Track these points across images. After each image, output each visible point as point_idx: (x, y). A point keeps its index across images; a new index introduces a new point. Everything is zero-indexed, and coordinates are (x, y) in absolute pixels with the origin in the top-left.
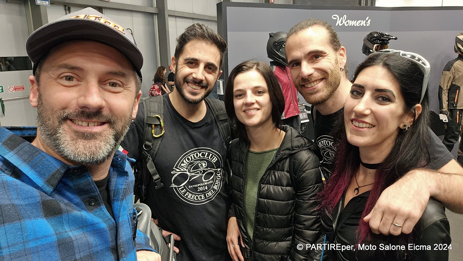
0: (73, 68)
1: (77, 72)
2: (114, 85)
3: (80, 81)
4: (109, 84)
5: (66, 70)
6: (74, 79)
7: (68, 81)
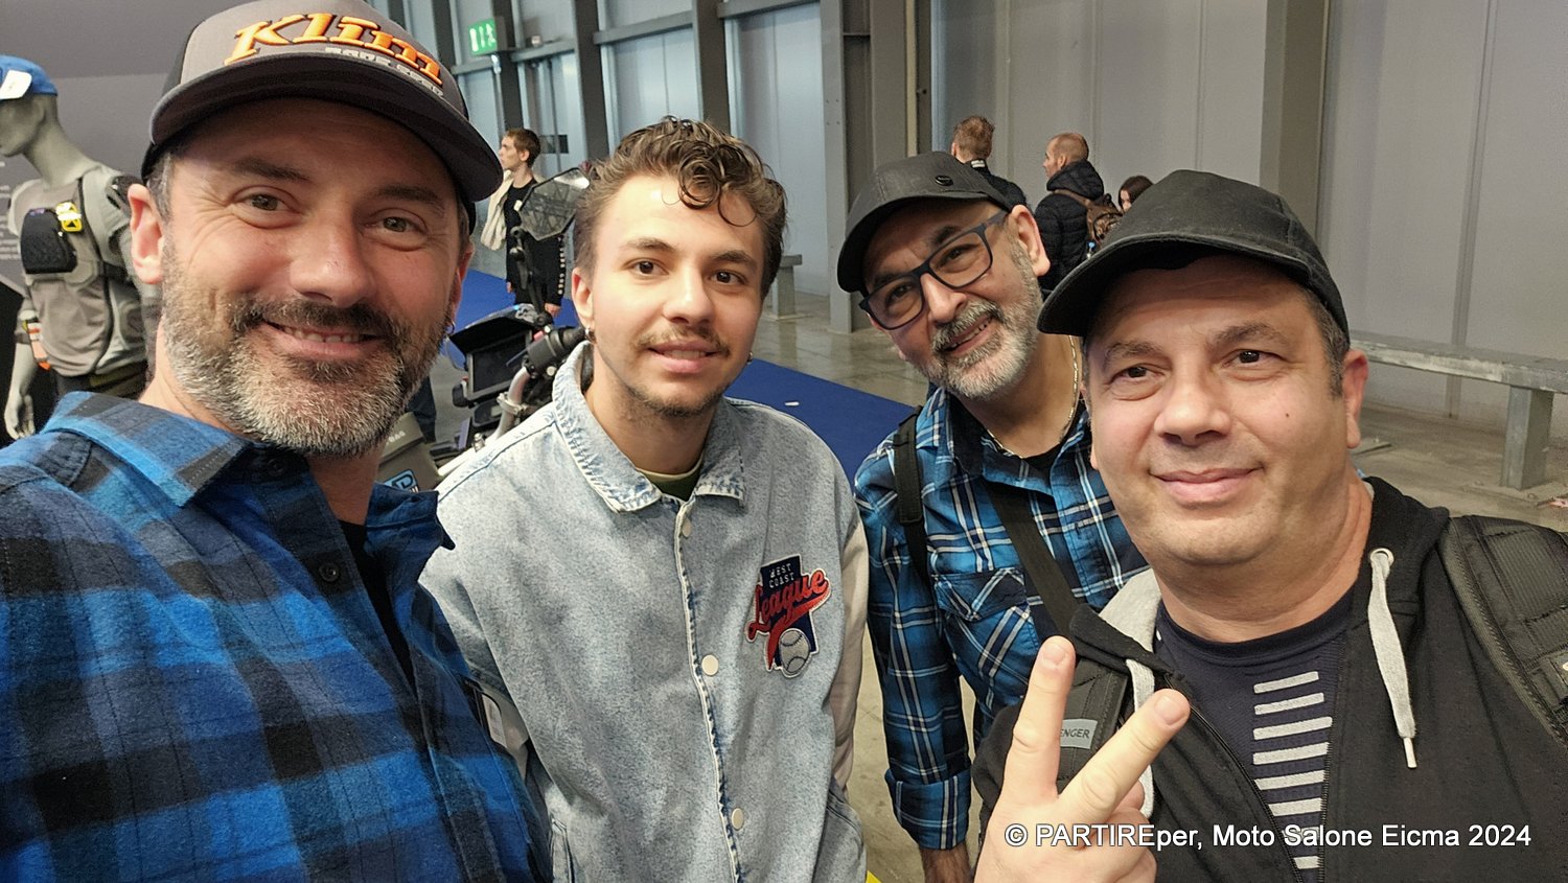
0: (278, 173)
1: (291, 186)
2: (398, 225)
3: (298, 213)
4: (381, 223)
5: (261, 180)
6: (280, 206)
7: (264, 211)
